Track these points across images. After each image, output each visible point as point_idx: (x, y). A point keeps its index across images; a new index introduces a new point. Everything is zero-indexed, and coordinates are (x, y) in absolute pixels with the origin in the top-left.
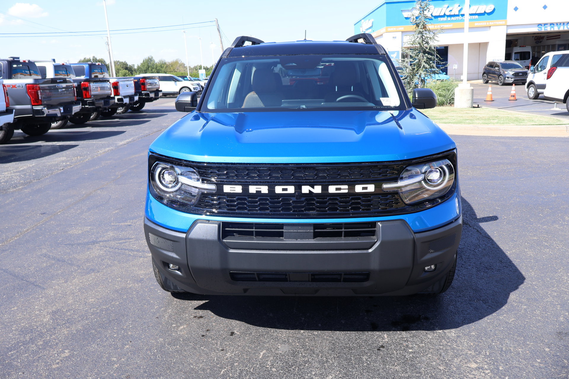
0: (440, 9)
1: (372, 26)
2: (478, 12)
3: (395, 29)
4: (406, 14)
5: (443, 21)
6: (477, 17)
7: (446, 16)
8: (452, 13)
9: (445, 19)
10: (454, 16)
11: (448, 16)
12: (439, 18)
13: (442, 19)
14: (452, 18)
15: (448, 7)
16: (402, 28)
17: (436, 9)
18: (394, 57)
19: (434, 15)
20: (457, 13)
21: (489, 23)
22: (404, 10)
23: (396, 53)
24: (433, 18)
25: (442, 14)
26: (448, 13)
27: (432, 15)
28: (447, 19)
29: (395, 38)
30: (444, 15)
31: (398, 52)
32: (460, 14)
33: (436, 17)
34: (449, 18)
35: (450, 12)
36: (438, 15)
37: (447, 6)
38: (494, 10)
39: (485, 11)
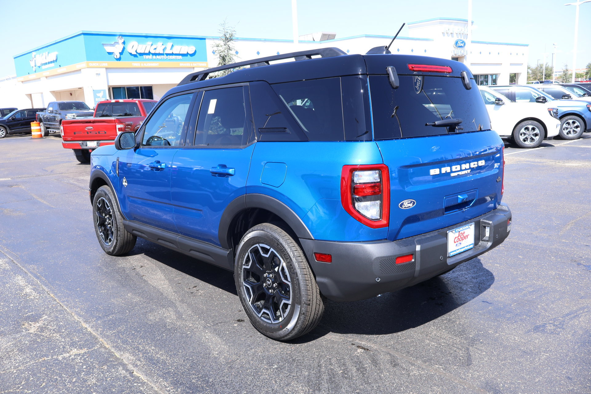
0: (144, 46)
1: (56, 60)
2: (181, 53)
3: (97, 64)
4: (109, 49)
5: (148, 60)
6: (180, 57)
7: (151, 54)
8: (157, 52)
9: (150, 57)
10: (159, 54)
11: (153, 54)
12: (144, 56)
13: (147, 57)
14: (158, 57)
15: (152, 45)
16: (106, 64)
17: (140, 46)
18: (101, 96)
19: (138, 52)
20: (161, 52)
21: (193, 64)
22: (105, 44)
23: (102, 92)
24: (138, 55)
25: (147, 52)
26: (153, 51)
27: (136, 51)
28: (152, 57)
29: (99, 74)
30: (149, 53)
31: (104, 91)
32: (165, 53)
33: (141, 54)
34: (154, 57)
35: (155, 51)
36: (143, 52)
37: (151, 43)
38: (195, 51)
39: (187, 53)
